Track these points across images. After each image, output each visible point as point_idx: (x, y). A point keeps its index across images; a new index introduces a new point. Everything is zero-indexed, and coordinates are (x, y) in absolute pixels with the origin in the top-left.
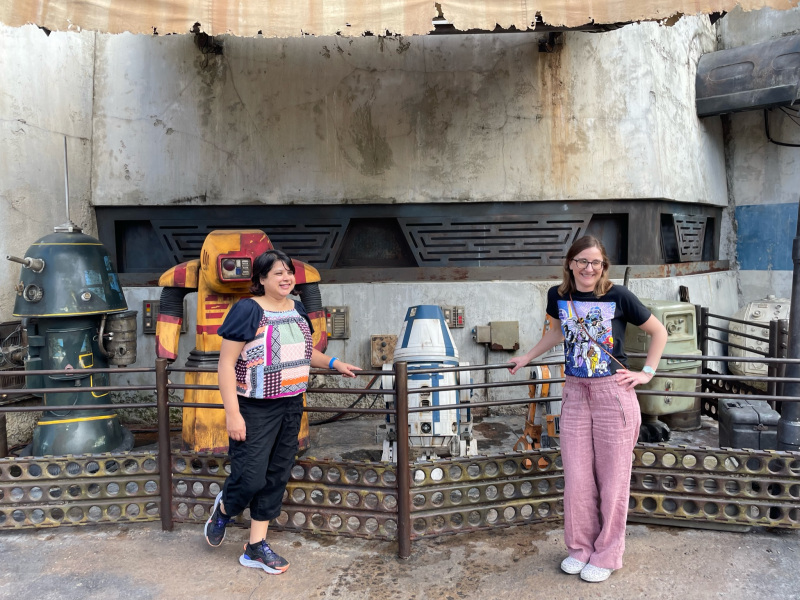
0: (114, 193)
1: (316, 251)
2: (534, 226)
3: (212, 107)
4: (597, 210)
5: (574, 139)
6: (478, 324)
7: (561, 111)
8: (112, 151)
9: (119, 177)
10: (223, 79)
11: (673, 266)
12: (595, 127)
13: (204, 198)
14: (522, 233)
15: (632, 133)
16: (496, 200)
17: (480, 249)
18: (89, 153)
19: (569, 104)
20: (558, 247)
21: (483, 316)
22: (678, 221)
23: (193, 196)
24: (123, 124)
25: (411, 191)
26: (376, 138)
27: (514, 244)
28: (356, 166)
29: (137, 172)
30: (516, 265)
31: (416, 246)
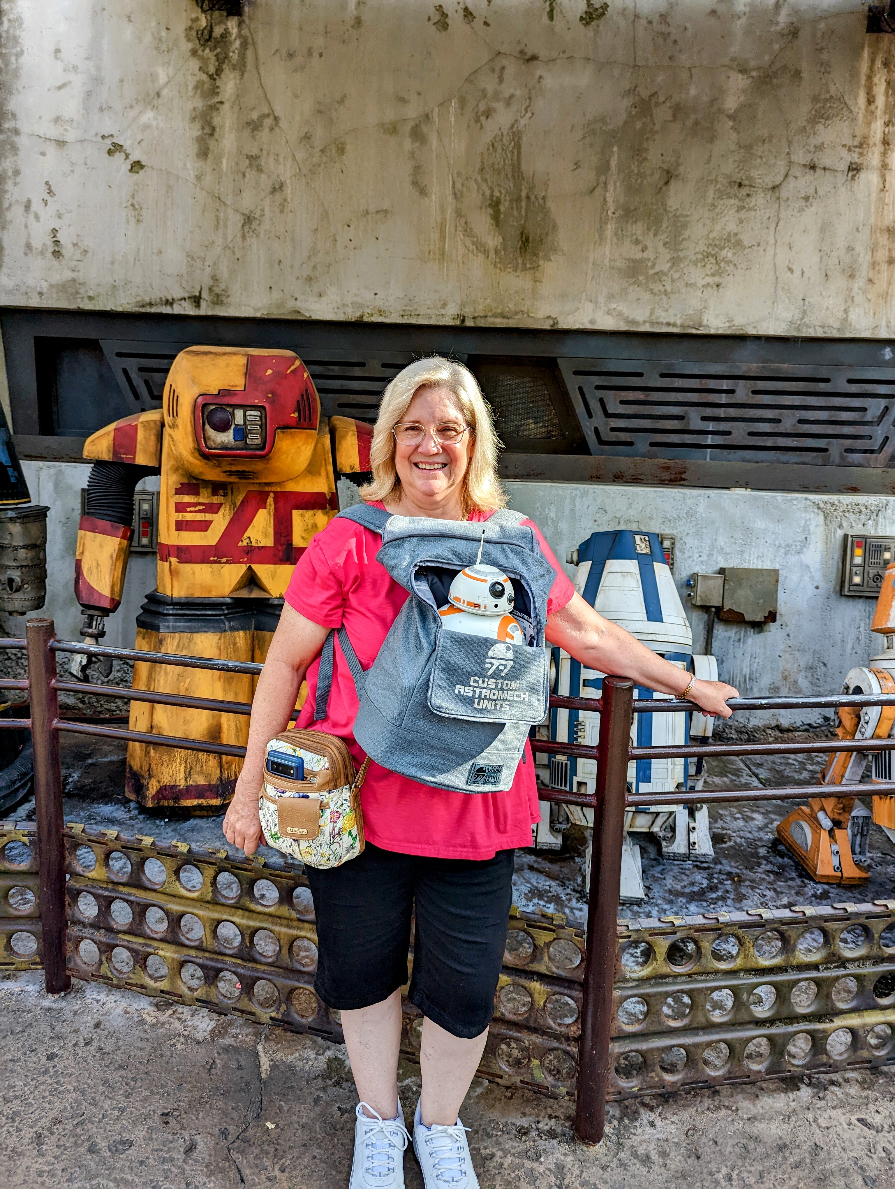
0: (31, 282)
2: (822, 387)
3: (216, 121)
6: (697, 569)
8: (29, 202)
9: (42, 253)
10: (241, 67)
13: (196, 300)
14: (797, 400)
16: (752, 331)
17: (711, 426)
20: (864, 430)
21: (710, 555)
23: (177, 296)
24: (51, 150)
25: (590, 306)
26: (528, 197)
27: (779, 421)
28: (486, 252)
29: (75, 245)
30: (779, 462)
31: (590, 416)
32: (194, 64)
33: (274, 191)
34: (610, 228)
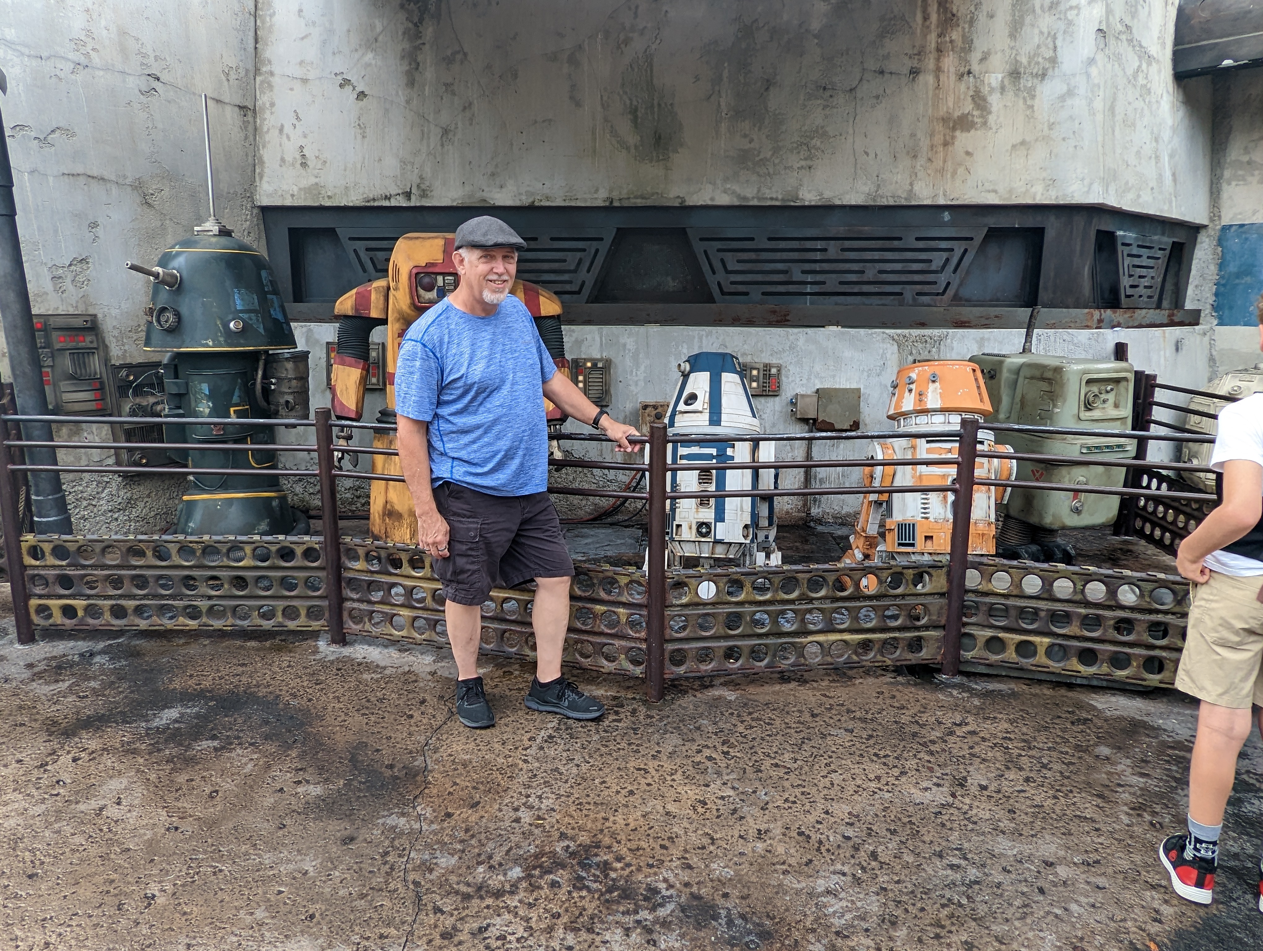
0: (285, 187)
1: (566, 277)
2: (896, 244)
3: (420, 59)
4: (993, 221)
5: (968, 107)
6: (800, 391)
7: (950, 62)
8: (282, 126)
9: (293, 165)
10: (437, 16)
11: (1109, 311)
12: (1003, 89)
13: (408, 195)
14: (876, 255)
15: (1062, 98)
16: (838, 202)
17: (809, 278)
18: (251, 128)
19: (963, 49)
20: (931, 277)
21: (809, 379)
22: (1124, 244)
23: (393, 193)
24: (297, 85)
25: (709, 187)
26: (659, 105)
27: (863, 272)
28: (628, 149)
29: (317, 157)
30: (864, 304)
31: (714, 272)
32: (402, 16)
33: (465, 108)
34: (724, 126)
